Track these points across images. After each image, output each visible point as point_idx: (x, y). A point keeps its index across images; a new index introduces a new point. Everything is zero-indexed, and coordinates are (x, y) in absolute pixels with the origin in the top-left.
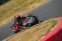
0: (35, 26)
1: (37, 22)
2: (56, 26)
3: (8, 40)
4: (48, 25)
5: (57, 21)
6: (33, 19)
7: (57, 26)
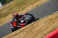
1: (33, 19)
3: (32, 25)
6: (30, 17)
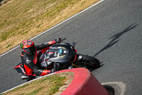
0: (14, 90)
2: (61, 88)
4: (43, 88)
5: (64, 78)
7: (64, 89)
